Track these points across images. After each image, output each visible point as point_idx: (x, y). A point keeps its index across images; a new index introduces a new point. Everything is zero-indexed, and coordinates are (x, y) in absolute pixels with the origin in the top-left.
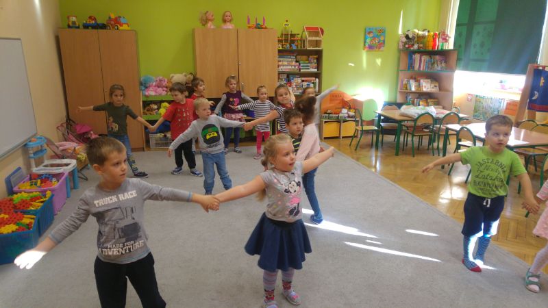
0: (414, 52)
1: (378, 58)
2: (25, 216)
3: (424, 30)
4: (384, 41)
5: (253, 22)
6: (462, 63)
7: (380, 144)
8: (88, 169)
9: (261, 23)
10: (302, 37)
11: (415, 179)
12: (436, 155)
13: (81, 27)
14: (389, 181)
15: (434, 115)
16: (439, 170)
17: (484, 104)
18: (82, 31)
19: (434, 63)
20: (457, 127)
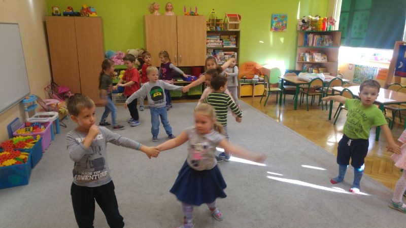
0: (309, 33)
1: (281, 37)
2: (22, 153)
3: (316, 16)
4: (286, 25)
5: (188, 11)
6: (345, 40)
7: (282, 102)
8: (67, 119)
9: (195, 12)
10: (224, 22)
11: (309, 128)
12: (325, 110)
13: (62, 15)
14: (289, 128)
15: (323, 80)
16: (327, 121)
17: (362, 72)
18: (62, 17)
19: (323, 41)
20: (340, 89)
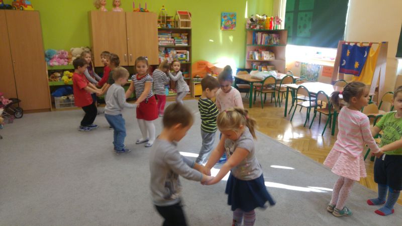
0: (257, 31)
1: (230, 35)
3: (263, 15)
4: (235, 23)
5: (137, 7)
6: (291, 39)
9: (144, 8)
10: (175, 19)
11: (268, 125)
12: (278, 107)
15: (276, 77)
16: (283, 118)
17: (308, 69)
19: (270, 40)
